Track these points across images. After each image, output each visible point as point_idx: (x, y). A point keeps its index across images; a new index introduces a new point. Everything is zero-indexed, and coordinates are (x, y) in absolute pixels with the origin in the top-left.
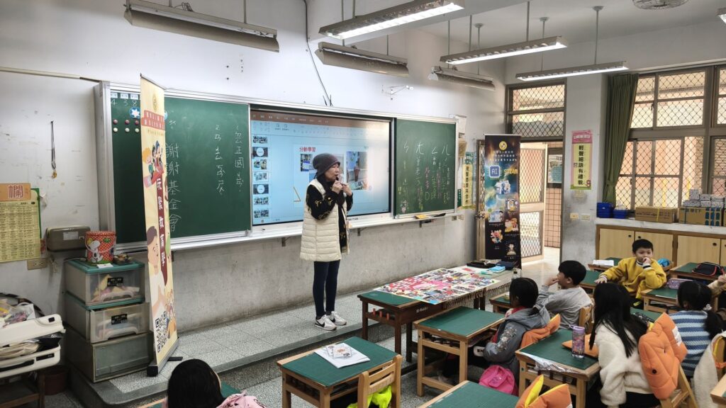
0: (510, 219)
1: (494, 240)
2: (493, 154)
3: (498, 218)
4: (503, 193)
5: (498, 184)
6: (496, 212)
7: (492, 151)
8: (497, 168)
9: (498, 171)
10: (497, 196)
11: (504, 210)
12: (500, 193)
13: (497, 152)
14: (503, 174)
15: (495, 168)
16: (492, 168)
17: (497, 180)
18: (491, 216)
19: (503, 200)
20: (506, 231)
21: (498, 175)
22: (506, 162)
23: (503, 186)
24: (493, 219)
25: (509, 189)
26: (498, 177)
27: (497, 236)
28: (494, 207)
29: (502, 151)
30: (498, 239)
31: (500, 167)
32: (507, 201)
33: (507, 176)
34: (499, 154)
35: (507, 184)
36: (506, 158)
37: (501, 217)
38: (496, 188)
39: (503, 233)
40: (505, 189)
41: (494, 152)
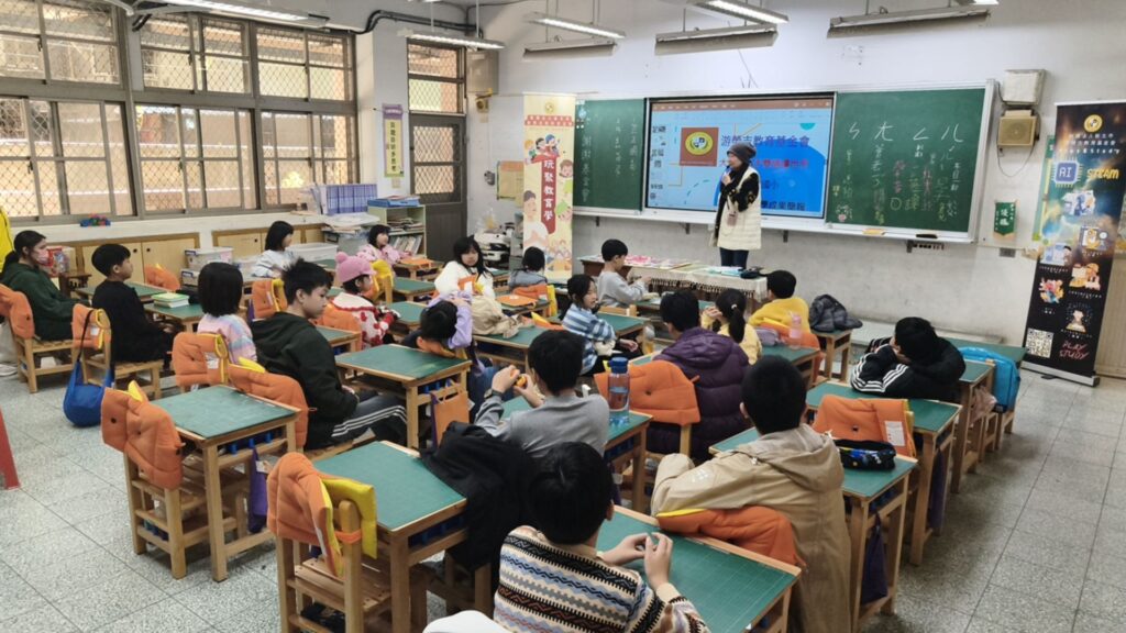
0: (1084, 264)
1: (1045, 296)
2: (1069, 139)
3: (1059, 259)
4: (1077, 213)
5: (1068, 197)
6: (1057, 247)
7: (1065, 134)
8: (1074, 166)
9: (1073, 172)
10: (1063, 218)
11: (1074, 245)
12: (1072, 212)
13: (1078, 136)
14: (1083, 179)
15: (1066, 165)
16: (1061, 165)
17: (1070, 189)
18: (1046, 254)
19: (1076, 227)
20: (1072, 284)
21: (1072, 179)
22: (1095, 155)
23: (1080, 200)
24: (1049, 258)
25: (1093, 206)
26: (1072, 183)
27: (1053, 291)
28: (1053, 238)
29: (1088, 133)
30: (1052, 296)
31: (1078, 164)
32: (1083, 230)
33: (1091, 183)
34: (1082, 139)
35: (1089, 198)
36: (1096, 147)
37: (1067, 257)
38: (1063, 203)
39: (1065, 287)
40: (1083, 206)
41: (1071, 136)
